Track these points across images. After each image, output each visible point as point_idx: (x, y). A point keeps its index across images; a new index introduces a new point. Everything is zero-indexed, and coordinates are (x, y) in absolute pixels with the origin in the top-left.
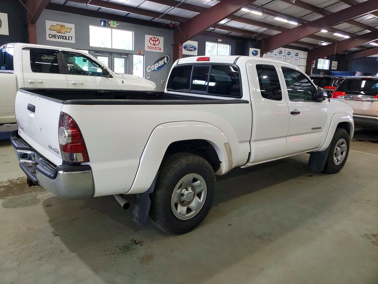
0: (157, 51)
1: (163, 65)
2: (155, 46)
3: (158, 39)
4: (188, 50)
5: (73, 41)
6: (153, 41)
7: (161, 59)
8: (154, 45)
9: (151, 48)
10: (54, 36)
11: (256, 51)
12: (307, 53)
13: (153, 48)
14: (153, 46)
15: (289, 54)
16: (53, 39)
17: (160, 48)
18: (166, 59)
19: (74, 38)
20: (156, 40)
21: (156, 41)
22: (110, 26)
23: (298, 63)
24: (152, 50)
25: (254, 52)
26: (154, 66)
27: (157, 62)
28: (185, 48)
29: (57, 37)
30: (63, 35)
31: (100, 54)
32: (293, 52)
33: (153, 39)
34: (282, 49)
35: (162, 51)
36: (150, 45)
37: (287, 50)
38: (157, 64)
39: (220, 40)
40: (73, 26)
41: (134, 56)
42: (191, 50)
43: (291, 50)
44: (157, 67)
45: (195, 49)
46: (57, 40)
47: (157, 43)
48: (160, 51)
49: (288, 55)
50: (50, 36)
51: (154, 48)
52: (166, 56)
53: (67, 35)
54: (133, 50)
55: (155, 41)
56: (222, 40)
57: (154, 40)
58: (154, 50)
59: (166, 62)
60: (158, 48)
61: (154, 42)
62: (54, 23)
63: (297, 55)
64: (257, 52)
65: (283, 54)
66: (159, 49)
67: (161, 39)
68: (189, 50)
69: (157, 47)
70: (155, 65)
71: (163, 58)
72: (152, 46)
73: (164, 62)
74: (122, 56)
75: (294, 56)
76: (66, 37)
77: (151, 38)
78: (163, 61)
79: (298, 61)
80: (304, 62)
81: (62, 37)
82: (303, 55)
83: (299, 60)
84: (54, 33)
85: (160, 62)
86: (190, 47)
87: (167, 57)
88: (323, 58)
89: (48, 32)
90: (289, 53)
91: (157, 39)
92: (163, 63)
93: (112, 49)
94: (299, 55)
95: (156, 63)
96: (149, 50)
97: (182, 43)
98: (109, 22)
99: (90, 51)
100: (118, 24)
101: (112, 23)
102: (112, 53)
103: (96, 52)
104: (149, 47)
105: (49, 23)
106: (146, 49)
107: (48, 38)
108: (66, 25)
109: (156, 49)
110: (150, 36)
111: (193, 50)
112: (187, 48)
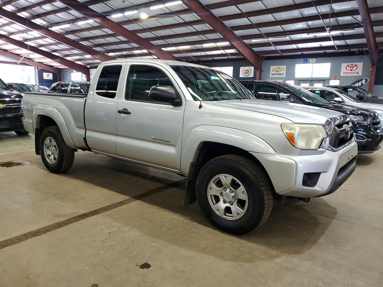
0: (354, 75)
2: (351, 72)
3: (356, 65)
5: (284, 76)
6: (351, 67)
7: (358, 82)
8: (351, 70)
9: (347, 73)
10: (274, 74)
13: (350, 73)
14: (350, 72)
16: (273, 76)
17: (358, 72)
18: (364, 81)
19: (285, 74)
21: (353, 67)
22: (309, 62)
24: (348, 75)
27: (354, 84)
30: (279, 73)
31: (303, 82)
33: (350, 66)
35: (360, 74)
36: (346, 71)
40: (285, 67)
41: (330, 81)
46: (276, 76)
47: (354, 68)
48: (358, 75)
50: (272, 74)
52: (364, 78)
53: (281, 72)
54: (330, 77)
57: (352, 66)
58: (351, 75)
59: (364, 83)
60: (355, 72)
62: (275, 67)
66: (356, 73)
67: (360, 64)
69: (353, 71)
71: (361, 80)
73: (362, 84)
74: (320, 82)
76: (280, 74)
77: (348, 66)
78: (360, 83)
81: (278, 74)
84: (274, 72)
85: (357, 84)
89: (271, 72)
91: (354, 65)
92: (360, 85)
93: (312, 78)
95: (352, 85)
96: (345, 75)
97: (373, 65)
98: (309, 60)
99: (295, 81)
100: (316, 60)
101: (311, 60)
102: (312, 81)
103: (300, 81)
104: (345, 73)
105: (272, 68)
106: (342, 74)
107: (271, 76)
108: (281, 67)
109: (352, 73)
110: (348, 64)
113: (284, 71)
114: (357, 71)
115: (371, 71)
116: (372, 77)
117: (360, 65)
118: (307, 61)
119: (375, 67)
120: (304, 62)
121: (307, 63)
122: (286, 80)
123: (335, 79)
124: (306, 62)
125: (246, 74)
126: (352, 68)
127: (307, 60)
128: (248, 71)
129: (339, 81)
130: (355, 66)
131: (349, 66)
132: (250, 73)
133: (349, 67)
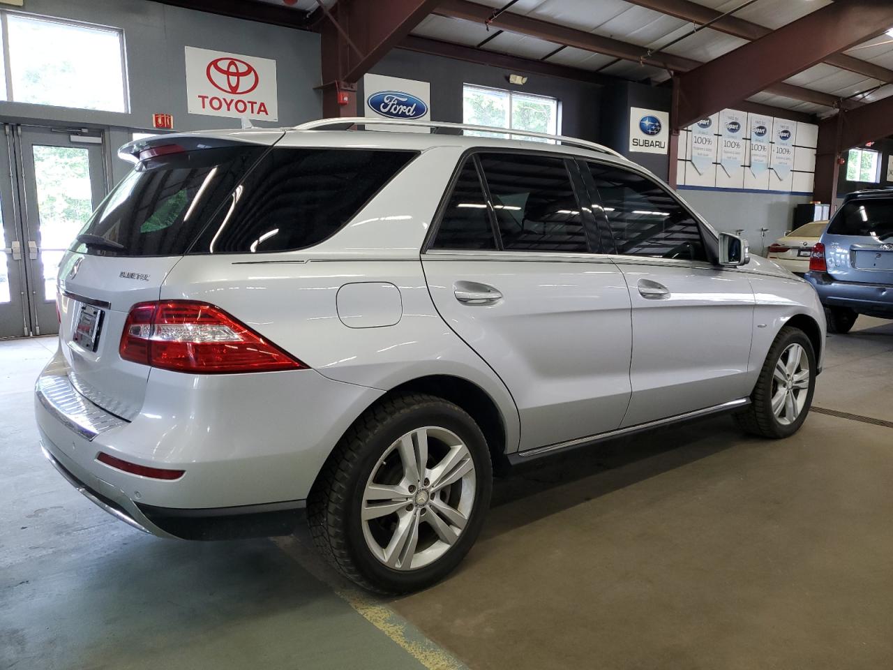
0: (248, 115)
2: (236, 97)
3: (250, 69)
4: (389, 113)
6: (228, 73)
8: (234, 90)
9: (216, 103)
11: (654, 120)
12: (816, 128)
13: (229, 105)
14: (229, 97)
15: (762, 131)
17: (262, 104)
20: (241, 71)
21: (238, 74)
23: (790, 163)
25: (647, 123)
28: (376, 105)
32: (776, 125)
33: (223, 65)
34: (739, 115)
35: (273, 115)
36: (212, 92)
37: (757, 119)
39: (517, 80)
42: (403, 115)
43: (766, 120)
45: (419, 111)
47: (245, 83)
48: (263, 117)
49: (759, 134)
51: (233, 106)
54: (130, 113)
55: (233, 74)
56: (525, 80)
57: (233, 69)
58: (234, 114)
60: (253, 103)
61: (233, 80)
63: (786, 135)
64: (659, 123)
65: (742, 132)
66: (256, 107)
67: (267, 68)
68: (395, 114)
69: (245, 98)
72: (221, 95)
74: (74, 138)
75: (776, 139)
77: (215, 63)
79: (791, 156)
80: (807, 160)
82: (805, 135)
83: (792, 153)
86: (400, 103)
88: (863, 147)
90: (761, 128)
91: (243, 68)
93: (12, 105)
94: (793, 136)
96: (208, 111)
97: (351, 79)
102: (14, 125)
104: (207, 101)
106: (195, 107)
109: (240, 106)
110: (212, 55)
111: (410, 113)
112: (384, 107)
114: (256, 97)
115: (342, 105)
117: (268, 71)
119: (353, 86)
130: (247, 73)
131: (219, 64)
133: (217, 68)
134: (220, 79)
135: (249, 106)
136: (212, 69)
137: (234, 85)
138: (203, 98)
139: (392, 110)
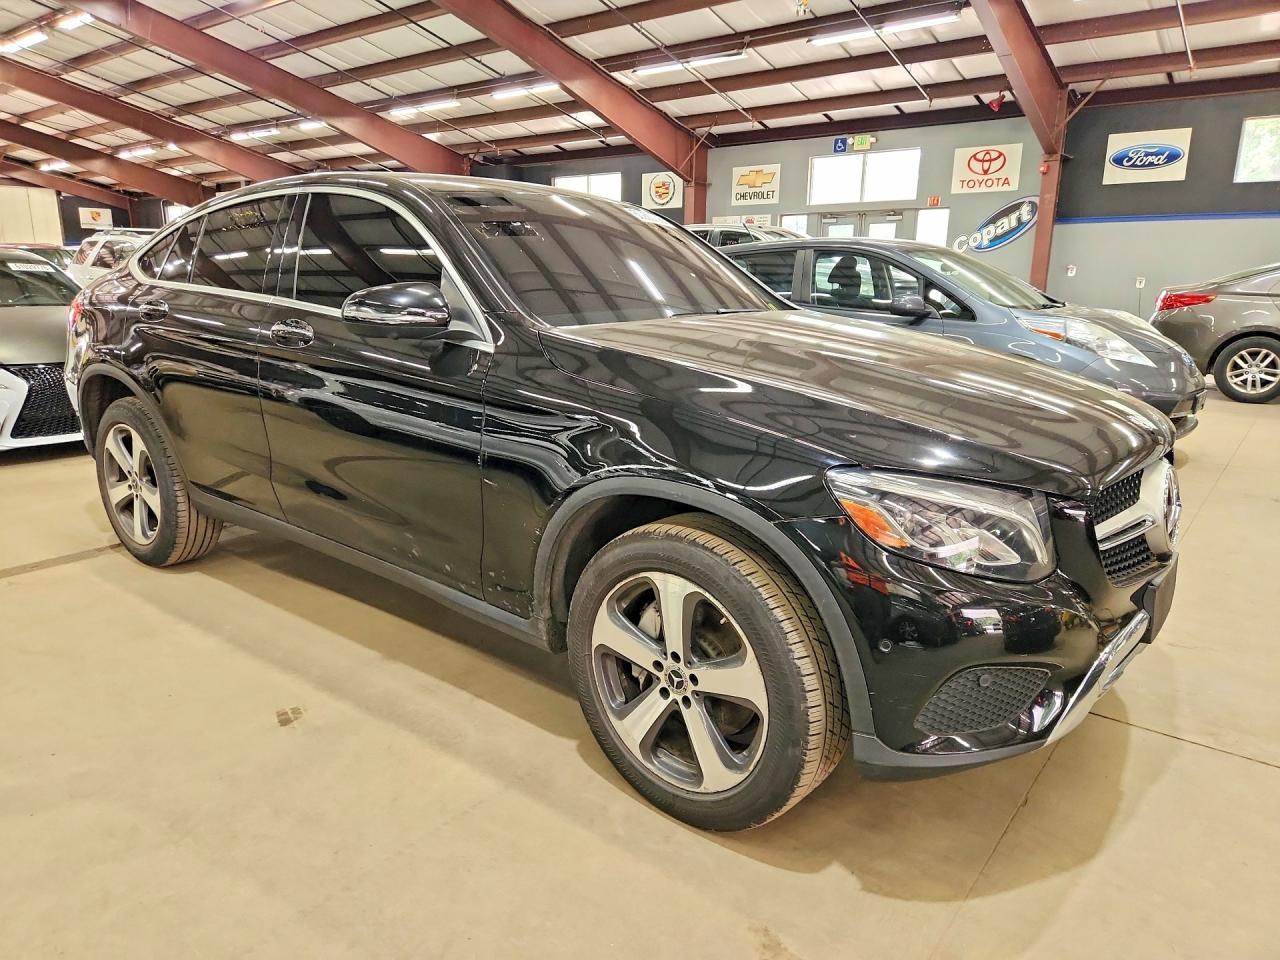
0: (994, 189)
1: (1017, 227)
2: (986, 177)
3: (1001, 154)
4: (1134, 165)
6: (983, 161)
7: (1006, 212)
8: (986, 172)
10: (743, 196)
14: (981, 178)
16: (742, 202)
18: (1025, 210)
19: (777, 194)
20: (993, 157)
21: (991, 160)
22: (853, 150)
24: (977, 190)
26: (978, 235)
27: (993, 220)
28: (1118, 161)
29: (748, 198)
30: (757, 190)
31: (835, 221)
33: (980, 156)
35: (1014, 186)
38: (991, 228)
40: (776, 168)
41: (921, 212)
42: (1151, 164)
44: (992, 236)
45: (1173, 157)
46: (749, 202)
47: (996, 165)
48: (1006, 188)
50: (738, 196)
52: (1027, 200)
53: (765, 189)
54: (919, 198)
55: (987, 161)
57: (987, 157)
58: (984, 189)
59: (1025, 217)
62: (745, 170)
66: (1001, 182)
68: (1143, 166)
70: (985, 231)
71: (1018, 208)
73: (1019, 220)
74: (889, 218)
76: (763, 194)
77: (974, 156)
78: (1014, 217)
81: (756, 195)
84: (745, 189)
85: (1005, 220)
86: (1147, 155)
87: (1030, 202)
89: (736, 189)
91: (994, 155)
92: (1014, 224)
93: (862, 203)
95: (987, 224)
96: (966, 190)
97: (1050, 151)
98: (850, 141)
99: (811, 216)
100: (873, 140)
101: (857, 140)
102: (863, 214)
103: (824, 215)
104: (965, 183)
105: (737, 171)
106: (956, 188)
107: (734, 203)
108: (767, 168)
109: (989, 183)
110: (973, 150)
111: (1160, 162)
112: (1128, 161)
113: (775, 185)
114: (1002, 174)
115: (1044, 174)
116: (1047, 196)
117: (1014, 151)
118: (845, 146)
119: (1055, 156)
120: (836, 151)
121: (844, 150)
122: (782, 216)
123: (934, 206)
124: (841, 148)
125: (660, 196)
126: (986, 165)
127: (844, 142)
128: (667, 189)
129: (948, 211)
130: (999, 157)
131: (977, 156)
132: (671, 195)
133: (976, 159)
134: (977, 166)
135: (996, 181)
136: (973, 162)
137: (986, 168)
138: (963, 181)
139: (1138, 163)
